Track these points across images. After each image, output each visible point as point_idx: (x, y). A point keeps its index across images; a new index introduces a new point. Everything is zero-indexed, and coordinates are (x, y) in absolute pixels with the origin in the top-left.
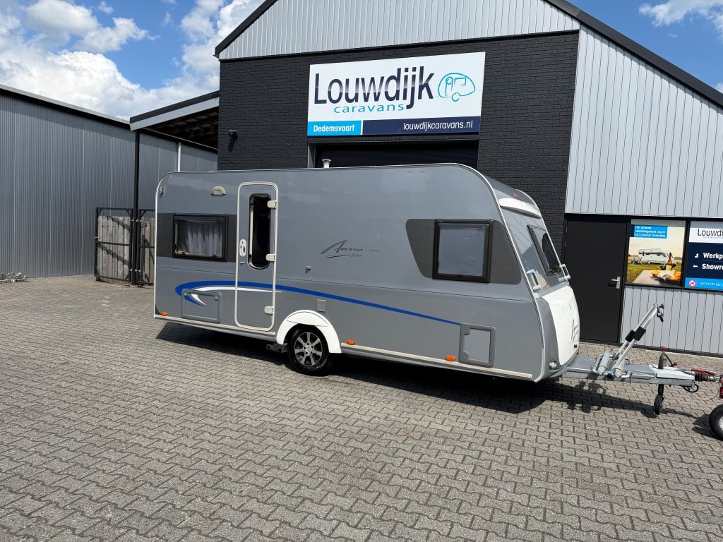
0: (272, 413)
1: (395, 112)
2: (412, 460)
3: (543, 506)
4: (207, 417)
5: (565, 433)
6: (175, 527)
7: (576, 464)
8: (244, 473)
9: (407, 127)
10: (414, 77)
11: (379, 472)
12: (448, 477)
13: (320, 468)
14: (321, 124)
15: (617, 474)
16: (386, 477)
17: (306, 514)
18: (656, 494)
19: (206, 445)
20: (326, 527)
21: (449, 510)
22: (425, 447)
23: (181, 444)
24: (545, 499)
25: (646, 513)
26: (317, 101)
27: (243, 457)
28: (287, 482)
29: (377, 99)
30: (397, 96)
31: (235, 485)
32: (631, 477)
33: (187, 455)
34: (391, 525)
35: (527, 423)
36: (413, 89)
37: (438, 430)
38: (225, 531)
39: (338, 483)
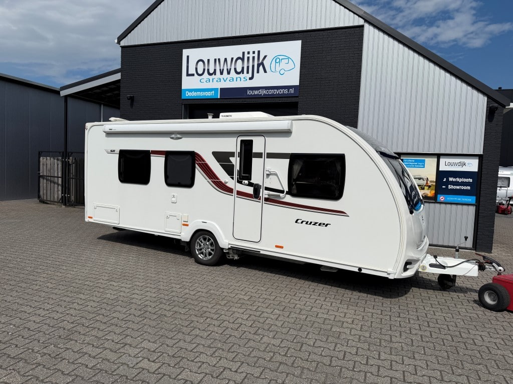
0: (128, 290)
1: (242, 82)
2: (212, 318)
3: (289, 346)
4: (80, 293)
5: (327, 300)
6: (28, 363)
7: (325, 319)
8: (92, 329)
9: (250, 93)
10: (254, 58)
11: (186, 327)
12: (232, 329)
13: (145, 325)
14: (191, 90)
15: (350, 326)
16: (188, 330)
17: (122, 354)
18: (370, 337)
19: (72, 312)
20: (132, 362)
21: (223, 350)
22: (226, 310)
23: (54, 311)
24: (292, 342)
25: (357, 350)
26: (188, 75)
27: (94, 319)
28: (119, 334)
29: (229, 73)
30: (242, 71)
31: (83, 337)
32: (359, 327)
33: (55, 318)
34: (178, 359)
35: (304, 293)
36: (253, 66)
37: (240, 299)
38: (62, 366)
39: (154, 334)
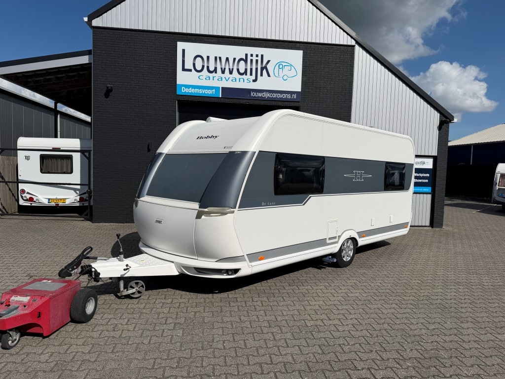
1: (245, 83)
9: (253, 94)
14: (188, 86)
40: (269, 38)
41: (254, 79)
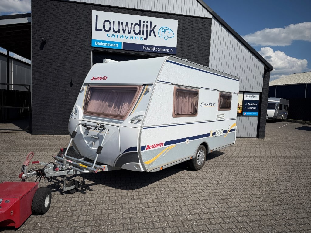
9: (145, 48)
10: (147, 25)
14: (99, 41)
26: (97, 29)
29: (129, 33)
36: (147, 31)
40: (155, 10)
41: (145, 38)
